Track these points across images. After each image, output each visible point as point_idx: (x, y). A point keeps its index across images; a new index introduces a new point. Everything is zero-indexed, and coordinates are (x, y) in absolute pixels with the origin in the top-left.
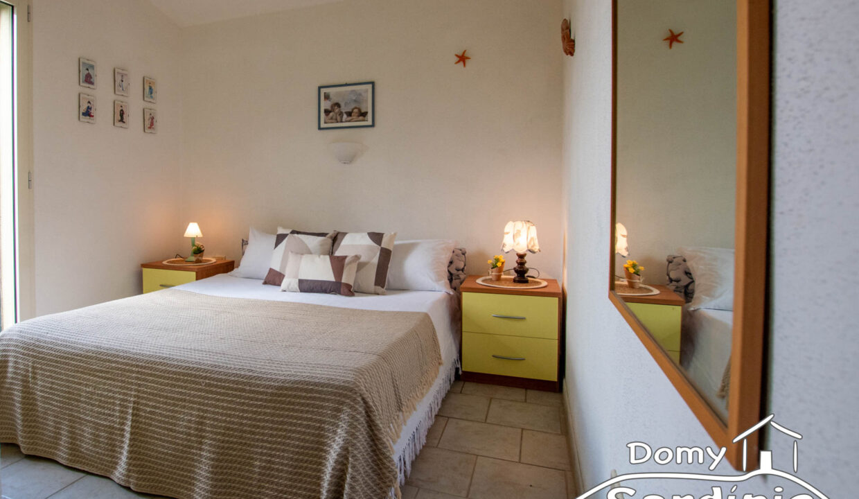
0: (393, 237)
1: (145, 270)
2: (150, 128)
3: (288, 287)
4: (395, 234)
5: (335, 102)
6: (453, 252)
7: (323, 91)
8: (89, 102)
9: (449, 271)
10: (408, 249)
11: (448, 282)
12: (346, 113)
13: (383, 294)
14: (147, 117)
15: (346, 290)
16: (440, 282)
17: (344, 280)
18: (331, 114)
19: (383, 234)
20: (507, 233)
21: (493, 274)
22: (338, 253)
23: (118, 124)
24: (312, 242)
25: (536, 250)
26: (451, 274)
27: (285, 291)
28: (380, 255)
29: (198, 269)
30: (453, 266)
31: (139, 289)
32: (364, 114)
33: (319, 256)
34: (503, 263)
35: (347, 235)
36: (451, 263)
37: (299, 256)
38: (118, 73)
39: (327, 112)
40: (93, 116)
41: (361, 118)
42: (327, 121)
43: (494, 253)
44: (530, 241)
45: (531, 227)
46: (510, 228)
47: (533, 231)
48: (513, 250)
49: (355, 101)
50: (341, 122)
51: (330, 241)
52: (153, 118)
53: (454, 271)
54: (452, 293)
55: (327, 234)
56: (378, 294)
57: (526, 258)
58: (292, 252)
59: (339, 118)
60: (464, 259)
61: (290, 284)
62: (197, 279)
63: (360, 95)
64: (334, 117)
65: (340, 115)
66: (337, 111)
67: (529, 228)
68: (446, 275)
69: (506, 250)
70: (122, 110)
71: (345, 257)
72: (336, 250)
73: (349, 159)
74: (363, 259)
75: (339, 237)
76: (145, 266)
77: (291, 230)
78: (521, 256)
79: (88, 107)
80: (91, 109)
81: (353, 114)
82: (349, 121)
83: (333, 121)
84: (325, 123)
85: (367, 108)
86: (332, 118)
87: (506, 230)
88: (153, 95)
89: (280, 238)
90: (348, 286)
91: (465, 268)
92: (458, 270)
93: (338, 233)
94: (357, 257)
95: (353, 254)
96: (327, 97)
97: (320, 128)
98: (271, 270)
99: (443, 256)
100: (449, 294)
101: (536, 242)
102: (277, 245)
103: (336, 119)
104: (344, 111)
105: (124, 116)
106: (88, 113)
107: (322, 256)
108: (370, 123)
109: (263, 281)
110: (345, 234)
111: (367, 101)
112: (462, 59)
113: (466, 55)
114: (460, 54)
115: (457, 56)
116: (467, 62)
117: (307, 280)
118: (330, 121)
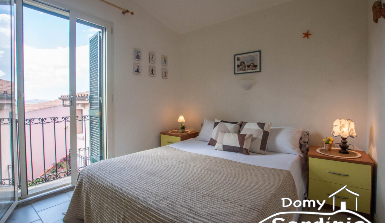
0: (270, 126)
1: (162, 136)
2: (164, 76)
3: (218, 148)
4: (271, 124)
5: (242, 61)
6: (302, 133)
7: (236, 57)
8: (138, 66)
9: (300, 143)
10: (278, 131)
11: (300, 149)
12: (247, 66)
13: (265, 154)
14: (164, 72)
15: (245, 152)
16: (295, 150)
17: (244, 147)
18: (240, 67)
19: (265, 124)
20: (336, 126)
21: (326, 147)
22: (242, 133)
23: (151, 75)
24: (230, 126)
25: (354, 136)
26: (301, 144)
27: (216, 150)
28: (263, 134)
29: (182, 136)
30: (302, 140)
31: (159, 144)
32: (256, 66)
33: (233, 134)
34: (332, 141)
35: (247, 124)
36: (301, 138)
37: (223, 133)
38: (151, 54)
39: (238, 66)
40: (140, 72)
41: (254, 68)
42: (238, 70)
43: (326, 135)
44: (351, 131)
45: (351, 123)
46: (337, 122)
47: (353, 126)
48: (340, 135)
49: (251, 60)
50: (245, 70)
51: (239, 126)
52: (166, 72)
53: (302, 143)
54: (302, 156)
55: (237, 123)
56: (262, 154)
57: (347, 140)
58: (220, 131)
60: (308, 137)
61: (218, 147)
62: (181, 141)
63: (254, 57)
65: (244, 67)
66: (243, 65)
67: (350, 123)
68: (298, 146)
69: (335, 135)
70: (152, 69)
71: (245, 135)
72: (241, 131)
73: (249, 87)
74: (254, 136)
75: (243, 124)
76: (162, 133)
77: (221, 121)
78: (344, 139)
79: (138, 69)
80: (139, 69)
81: (250, 67)
82: (249, 70)
84: (237, 71)
85: (257, 63)
86: (240, 69)
87: (335, 123)
88: (166, 63)
89: (216, 124)
90: (246, 150)
91: (309, 141)
92: (305, 143)
93: (243, 122)
94: (251, 135)
95: (250, 134)
96: (238, 59)
97: (235, 74)
98: (211, 138)
99: (297, 136)
100: (300, 156)
101: (354, 131)
102: (214, 127)
103: (243, 69)
104: (246, 65)
105: (154, 72)
106: (138, 71)
107: (234, 134)
108: (258, 70)
109: (208, 143)
110: (246, 123)
111: (257, 60)
112: (307, 35)
113: (309, 33)
114: (306, 33)
115: (304, 34)
116: (310, 36)
117: (227, 146)
118: (240, 70)
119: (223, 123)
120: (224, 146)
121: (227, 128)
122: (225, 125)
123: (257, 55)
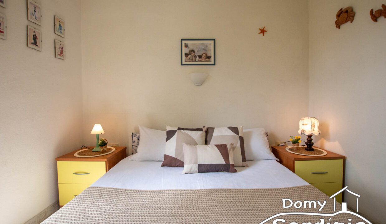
0: (242, 129)
2: (60, 55)
3: (190, 171)
5: (192, 49)
12: (198, 56)
17: (230, 162)
18: (189, 56)
19: (237, 128)
22: (213, 143)
24: (195, 135)
28: (240, 141)
29: (107, 159)
32: (209, 57)
39: (186, 55)
40: (3, 33)
41: (207, 59)
42: (186, 60)
49: (204, 49)
50: (195, 61)
52: (62, 48)
55: (202, 129)
56: (244, 167)
58: (185, 143)
59: (194, 59)
63: (207, 46)
64: (191, 58)
65: (194, 57)
66: (192, 54)
70: (35, 35)
75: (210, 131)
77: (178, 128)
81: (202, 57)
82: (200, 61)
83: (191, 60)
84: (185, 61)
85: (211, 54)
89: (170, 134)
94: (232, 145)
96: (186, 46)
97: (182, 64)
98: (166, 156)
102: (168, 139)
103: (192, 59)
104: (197, 55)
105: (37, 40)
108: (212, 62)
109: (160, 164)
110: (213, 129)
111: (211, 50)
112: (263, 31)
113: (265, 29)
114: (262, 28)
115: (260, 29)
116: (265, 33)
117: (205, 165)
118: (189, 60)
119: (182, 131)
120: (200, 166)
121: (193, 139)
122: (188, 135)
123: (211, 44)
